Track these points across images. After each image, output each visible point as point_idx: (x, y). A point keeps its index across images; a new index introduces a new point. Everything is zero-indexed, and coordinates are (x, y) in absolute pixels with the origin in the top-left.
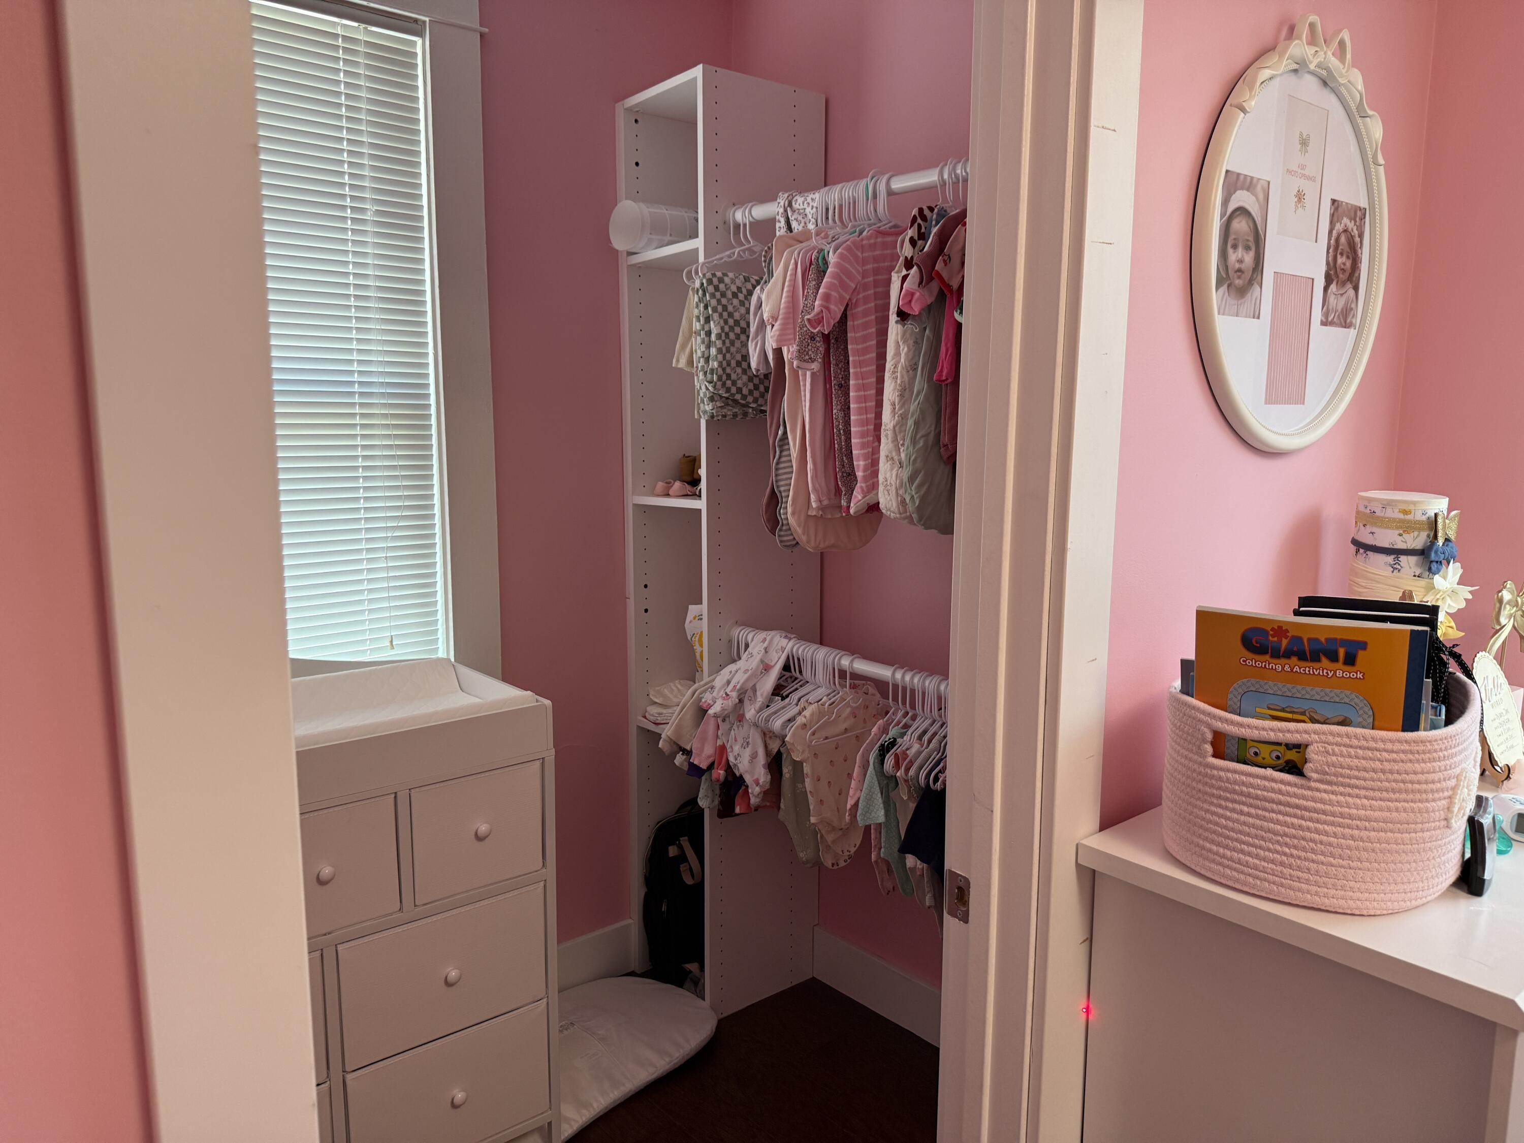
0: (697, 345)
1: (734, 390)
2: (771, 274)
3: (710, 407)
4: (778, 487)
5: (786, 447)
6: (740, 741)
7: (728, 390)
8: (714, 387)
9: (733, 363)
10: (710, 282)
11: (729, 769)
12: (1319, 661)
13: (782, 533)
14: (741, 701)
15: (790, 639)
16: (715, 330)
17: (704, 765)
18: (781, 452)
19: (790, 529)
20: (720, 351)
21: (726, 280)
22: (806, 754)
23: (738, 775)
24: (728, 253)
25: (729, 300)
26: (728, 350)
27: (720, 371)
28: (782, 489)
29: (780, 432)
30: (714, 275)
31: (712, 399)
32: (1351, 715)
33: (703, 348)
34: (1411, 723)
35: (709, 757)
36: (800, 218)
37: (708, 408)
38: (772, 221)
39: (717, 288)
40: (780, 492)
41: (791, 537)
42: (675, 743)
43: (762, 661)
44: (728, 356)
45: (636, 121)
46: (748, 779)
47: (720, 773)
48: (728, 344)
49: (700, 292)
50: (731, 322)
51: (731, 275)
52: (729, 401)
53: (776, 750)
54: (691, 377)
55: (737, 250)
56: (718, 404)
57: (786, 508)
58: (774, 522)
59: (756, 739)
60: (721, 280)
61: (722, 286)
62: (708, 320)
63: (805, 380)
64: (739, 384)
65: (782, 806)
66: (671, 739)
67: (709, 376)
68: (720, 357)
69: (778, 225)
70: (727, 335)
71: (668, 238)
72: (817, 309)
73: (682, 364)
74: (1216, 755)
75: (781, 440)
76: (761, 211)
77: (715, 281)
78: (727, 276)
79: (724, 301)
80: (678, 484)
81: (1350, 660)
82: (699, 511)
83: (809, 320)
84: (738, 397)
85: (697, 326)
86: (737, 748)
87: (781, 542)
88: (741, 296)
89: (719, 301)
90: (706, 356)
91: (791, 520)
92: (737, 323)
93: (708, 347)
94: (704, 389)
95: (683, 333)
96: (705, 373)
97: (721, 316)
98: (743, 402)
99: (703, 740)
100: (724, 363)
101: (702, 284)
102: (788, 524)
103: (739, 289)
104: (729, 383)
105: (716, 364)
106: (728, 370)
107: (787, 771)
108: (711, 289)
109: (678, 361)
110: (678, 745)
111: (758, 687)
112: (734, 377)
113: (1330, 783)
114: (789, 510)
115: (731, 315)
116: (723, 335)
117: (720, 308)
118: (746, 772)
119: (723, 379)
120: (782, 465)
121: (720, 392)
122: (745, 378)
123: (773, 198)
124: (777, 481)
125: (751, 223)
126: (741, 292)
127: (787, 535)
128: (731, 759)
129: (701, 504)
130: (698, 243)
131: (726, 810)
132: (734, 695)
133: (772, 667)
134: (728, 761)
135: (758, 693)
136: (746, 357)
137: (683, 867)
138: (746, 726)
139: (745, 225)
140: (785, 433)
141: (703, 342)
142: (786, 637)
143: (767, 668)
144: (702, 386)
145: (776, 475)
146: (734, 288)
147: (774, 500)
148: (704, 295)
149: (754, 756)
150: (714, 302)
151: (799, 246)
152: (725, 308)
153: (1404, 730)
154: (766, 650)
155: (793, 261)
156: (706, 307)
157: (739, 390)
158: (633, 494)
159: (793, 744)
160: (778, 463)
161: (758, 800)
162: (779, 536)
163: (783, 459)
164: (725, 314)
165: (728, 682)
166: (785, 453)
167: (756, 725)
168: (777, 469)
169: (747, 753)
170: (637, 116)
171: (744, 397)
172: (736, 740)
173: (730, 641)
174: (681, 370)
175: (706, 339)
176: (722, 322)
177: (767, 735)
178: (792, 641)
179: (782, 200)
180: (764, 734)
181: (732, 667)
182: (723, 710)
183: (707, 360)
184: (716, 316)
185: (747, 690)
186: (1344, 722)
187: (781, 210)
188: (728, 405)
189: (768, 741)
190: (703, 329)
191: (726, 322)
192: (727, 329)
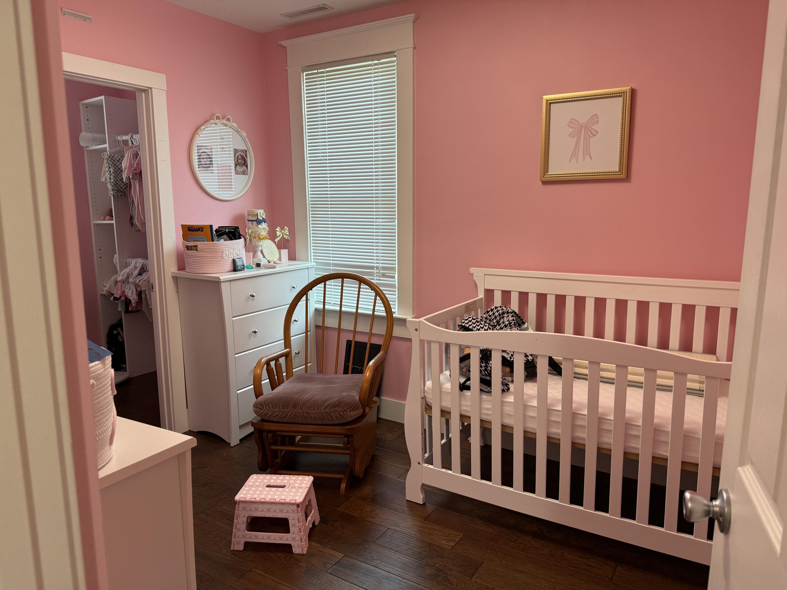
0: (107, 175)
1: (119, 188)
2: (124, 157)
3: (113, 192)
4: (132, 214)
5: (134, 203)
6: (128, 288)
7: (118, 188)
8: (113, 187)
9: (119, 180)
10: (109, 157)
11: (126, 298)
12: (198, 231)
13: (135, 227)
14: (128, 278)
15: (143, 259)
16: (112, 171)
17: (118, 297)
18: (133, 205)
19: (137, 226)
20: (114, 177)
21: (115, 157)
22: (146, 288)
23: (128, 298)
24: (115, 149)
25: (116, 162)
26: (117, 176)
27: (114, 182)
28: (134, 215)
29: (132, 199)
30: (111, 155)
31: (113, 190)
32: (204, 240)
33: (109, 176)
34: (213, 240)
35: (120, 294)
36: (135, 141)
37: (112, 193)
38: (127, 141)
39: (112, 159)
40: (133, 216)
41: (138, 228)
42: (109, 292)
43: (134, 266)
44: (117, 178)
45: (87, 107)
46: (131, 299)
47: (123, 298)
48: (117, 174)
49: (107, 160)
50: (117, 168)
51: (116, 155)
52: (118, 191)
53: (140, 290)
54: (107, 184)
55: (118, 148)
56: (115, 192)
57: (135, 220)
58: (132, 224)
59: (133, 287)
60: (113, 157)
61: (114, 159)
62: (110, 168)
63: (137, 185)
64: (121, 186)
65: (143, 306)
66: (107, 291)
67: (111, 184)
68: (114, 178)
69: (129, 142)
70: (116, 172)
71: (98, 143)
72: (135, 166)
73: (104, 180)
74: (187, 250)
75: (132, 201)
76: (125, 138)
77: (111, 157)
78: (115, 155)
79: (115, 163)
80: (107, 217)
81: (202, 231)
82: (113, 224)
83: (133, 169)
84: (121, 190)
85: (107, 169)
86: (127, 291)
87: (134, 229)
88: (120, 161)
89: (113, 163)
90: (110, 178)
91: (137, 223)
92: (119, 169)
93: (110, 175)
94: (110, 187)
95: (103, 171)
96: (110, 183)
97: (114, 167)
98: (123, 191)
99: (117, 290)
100: (116, 180)
101: (107, 158)
102: (136, 225)
103: (119, 159)
104: (118, 186)
105: (113, 180)
106: (117, 182)
107: (143, 296)
108: (110, 159)
109: (102, 179)
110: (110, 293)
111: (133, 273)
112: (119, 184)
113: (201, 251)
114: (136, 221)
115: (117, 166)
116: (115, 172)
117: (113, 165)
118: (130, 296)
119: (116, 185)
120: (133, 208)
121: (115, 188)
122: (123, 184)
123: (128, 135)
124: (132, 213)
125: (122, 141)
126: (120, 160)
127: (136, 228)
128: (126, 294)
129: (113, 222)
130: (107, 146)
131: (127, 311)
132: (125, 275)
133: (138, 267)
134: (125, 295)
135: (133, 275)
136: (122, 178)
137: (119, 337)
138: (130, 284)
139: (121, 141)
140: (133, 199)
141: (109, 174)
142: (142, 259)
143: (136, 268)
144: (109, 186)
145: (132, 211)
146: (118, 159)
147: (132, 218)
148: (108, 161)
149: (132, 292)
150: (111, 163)
151: (131, 150)
152: (115, 165)
153: (212, 241)
154: (136, 263)
155: (130, 154)
156: (109, 164)
157: (121, 188)
158: (93, 221)
159: (141, 285)
160: (132, 208)
161: (135, 305)
162: (134, 228)
163: (133, 207)
164: (115, 166)
165: (125, 273)
166: (134, 205)
167: (132, 283)
168: (132, 209)
169: (130, 292)
170: (87, 106)
171: (123, 190)
172: (127, 288)
173: (127, 263)
174: (104, 182)
175: (110, 173)
176: (114, 169)
177: (137, 286)
178: (144, 260)
179: (130, 135)
180: (136, 286)
181: (127, 269)
182: (122, 279)
183: (110, 179)
184: (112, 167)
185: (130, 274)
186: (204, 241)
187: (130, 138)
188: (118, 192)
189: (137, 288)
190: (109, 170)
191: (116, 168)
192: (116, 170)
